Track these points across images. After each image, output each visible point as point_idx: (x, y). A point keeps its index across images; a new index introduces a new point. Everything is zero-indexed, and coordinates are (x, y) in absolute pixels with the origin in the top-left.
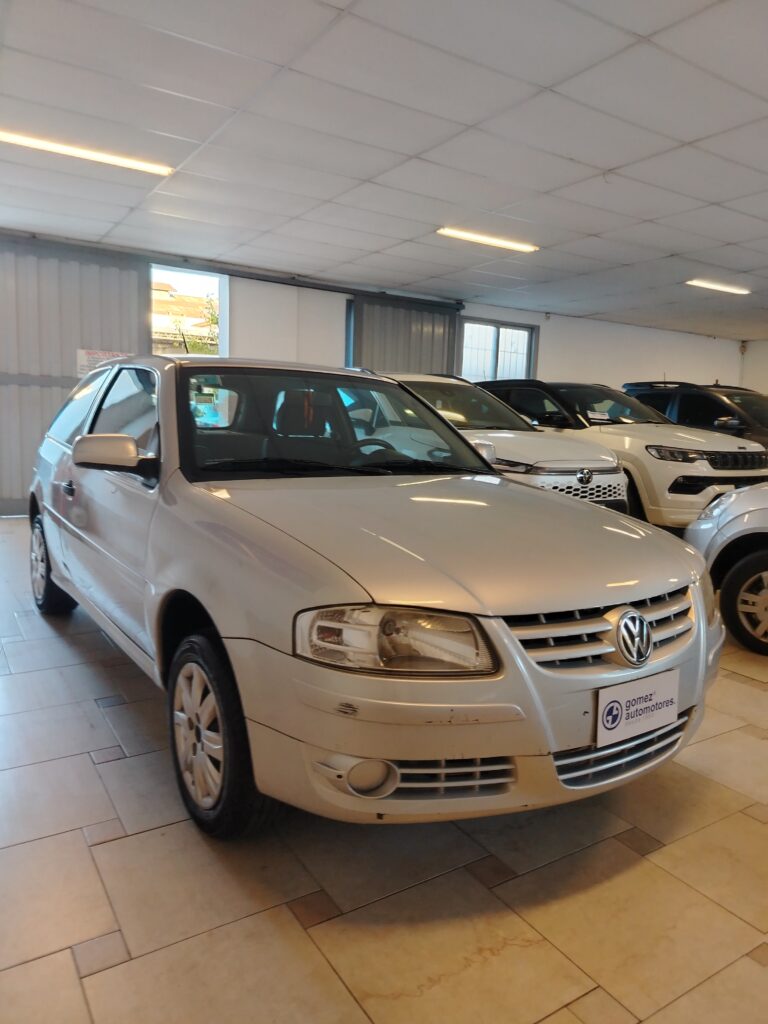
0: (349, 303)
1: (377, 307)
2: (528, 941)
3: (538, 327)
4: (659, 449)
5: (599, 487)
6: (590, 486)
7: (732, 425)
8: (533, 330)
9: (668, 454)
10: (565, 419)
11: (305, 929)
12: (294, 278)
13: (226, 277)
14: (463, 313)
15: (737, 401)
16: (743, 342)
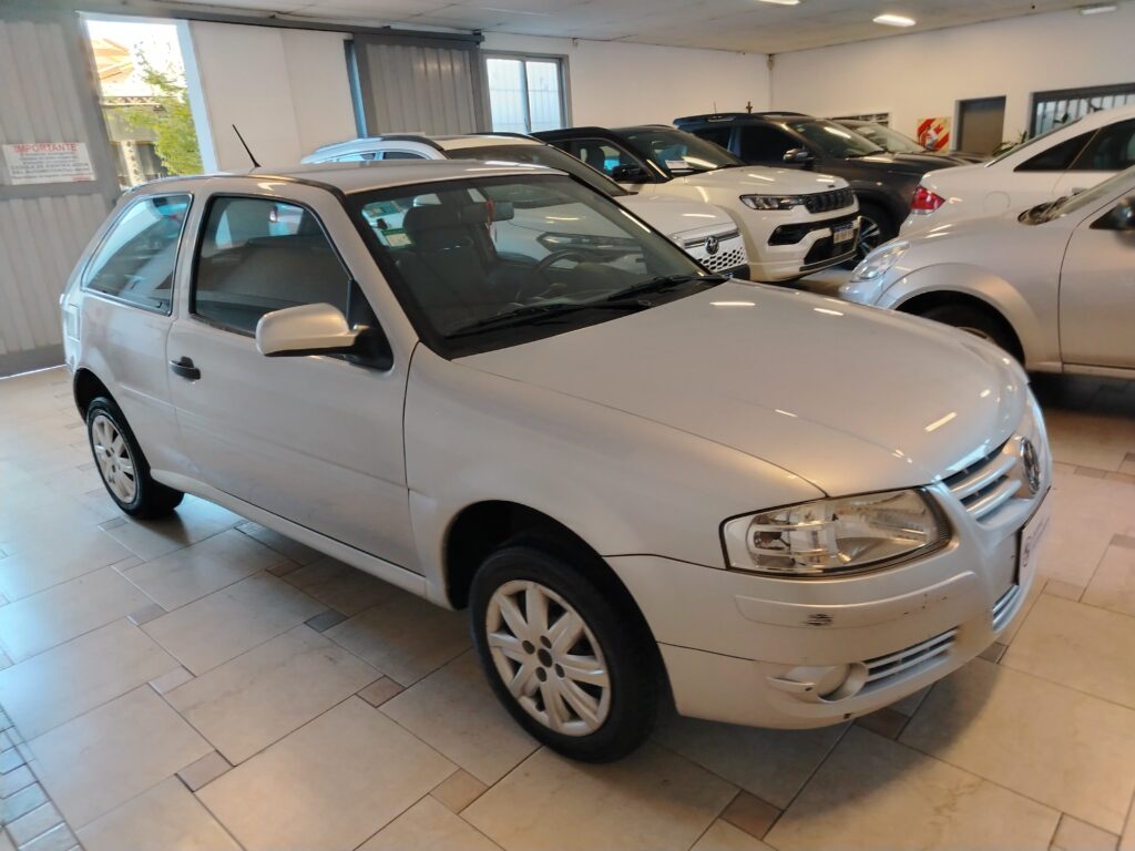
0: (348, 44)
1: (383, 48)
2: (971, 786)
3: (567, 56)
4: (753, 197)
5: (725, 254)
6: (719, 254)
7: (802, 157)
8: (561, 61)
9: (762, 201)
10: (642, 172)
11: (761, 840)
12: (273, 17)
13: (185, 23)
14: (483, 46)
15: (801, 130)
16: (770, 55)
